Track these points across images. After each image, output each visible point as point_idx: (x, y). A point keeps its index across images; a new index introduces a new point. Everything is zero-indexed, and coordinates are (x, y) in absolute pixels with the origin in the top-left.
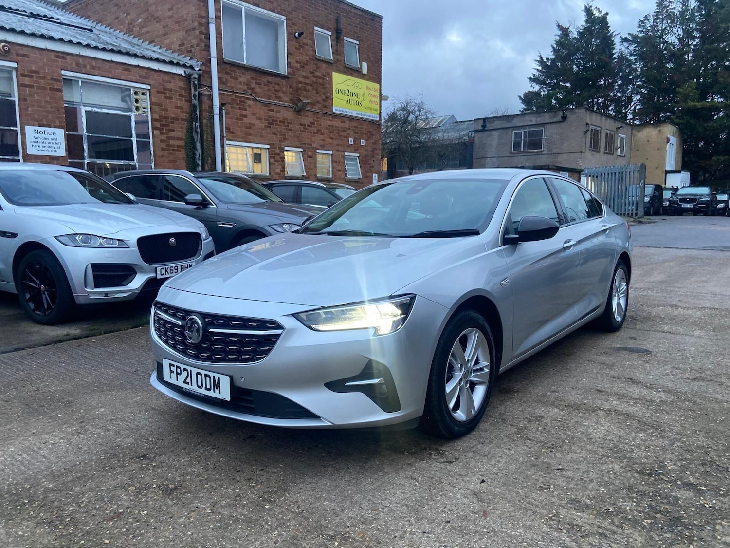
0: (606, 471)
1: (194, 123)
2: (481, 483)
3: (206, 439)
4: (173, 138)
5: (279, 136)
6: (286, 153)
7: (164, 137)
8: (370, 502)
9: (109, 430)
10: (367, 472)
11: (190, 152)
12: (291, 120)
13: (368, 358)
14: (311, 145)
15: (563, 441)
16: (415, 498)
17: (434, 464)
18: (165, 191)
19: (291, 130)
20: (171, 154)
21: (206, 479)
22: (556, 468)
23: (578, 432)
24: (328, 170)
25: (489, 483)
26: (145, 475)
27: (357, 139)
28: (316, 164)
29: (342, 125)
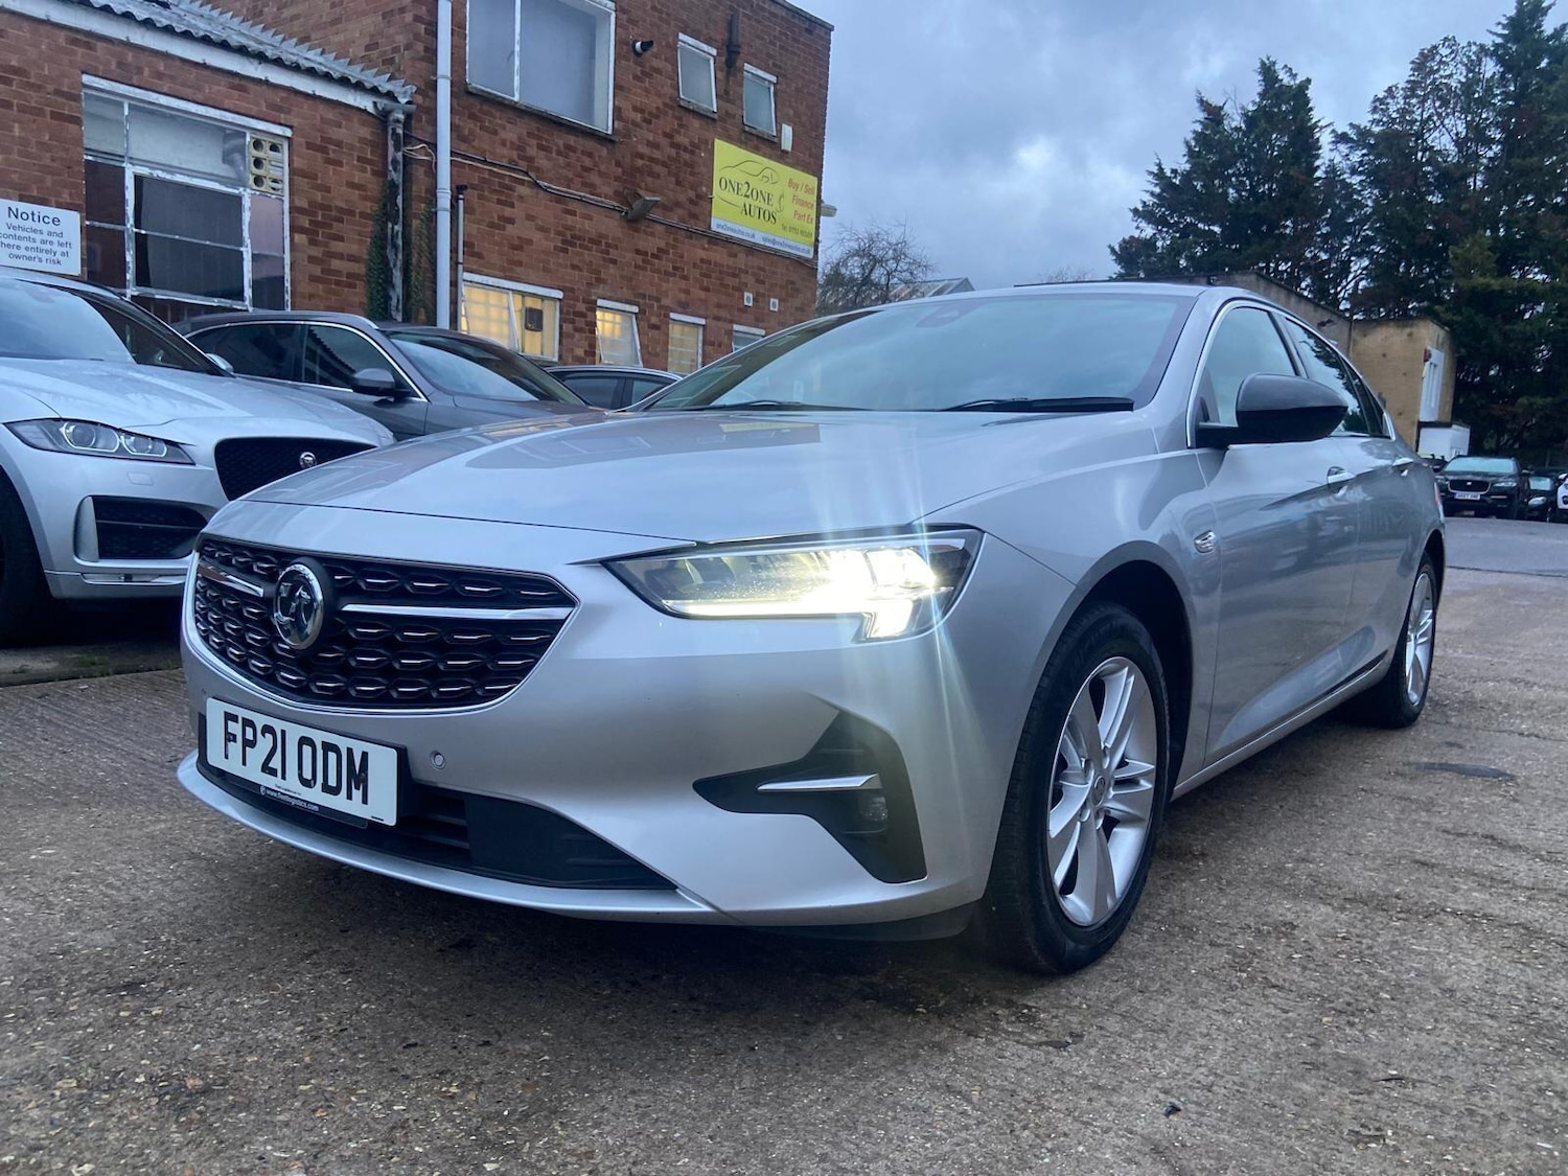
0: (1533, 1086)
1: (390, 225)
2: (1168, 1114)
3: (327, 944)
4: (341, 256)
5: (586, 273)
6: (599, 314)
7: (317, 252)
8: (827, 1165)
9: (50, 906)
10: (809, 1065)
11: (378, 291)
12: (614, 239)
13: (835, 707)
14: (658, 300)
15: (1376, 995)
16: (970, 1156)
17: (1011, 1048)
18: (306, 363)
19: (614, 262)
20: (330, 292)
21: (307, 1067)
22: (1382, 1075)
23: (1409, 972)
24: (693, 361)
25: (1194, 1117)
26: (119, 1043)
27: (763, 295)
28: (666, 343)
29: (731, 261)
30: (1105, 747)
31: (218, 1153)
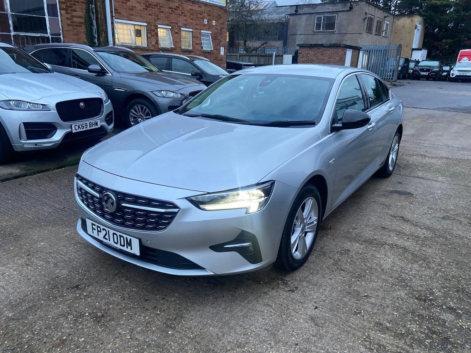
0: (396, 297)
1: (91, 5)
2: (315, 309)
3: (120, 271)
4: (76, 17)
5: (154, 17)
6: (159, 30)
7: (69, 16)
8: (241, 327)
9: (49, 262)
10: (237, 300)
11: (89, 28)
12: (162, 4)
13: (241, 229)
14: (177, 24)
15: (365, 272)
16: (272, 323)
17: (282, 292)
18: (72, 60)
19: (162, 12)
20: (74, 29)
21: (124, 308)
22: (363, 295)
23: (374, 264)
24: (189, 43)
25: (321, 309)
26: (79, 304)
27: (210, 20)
28: (180, 38)
29: (199, 9)
30: (305, 217)
31: (110, 333)
